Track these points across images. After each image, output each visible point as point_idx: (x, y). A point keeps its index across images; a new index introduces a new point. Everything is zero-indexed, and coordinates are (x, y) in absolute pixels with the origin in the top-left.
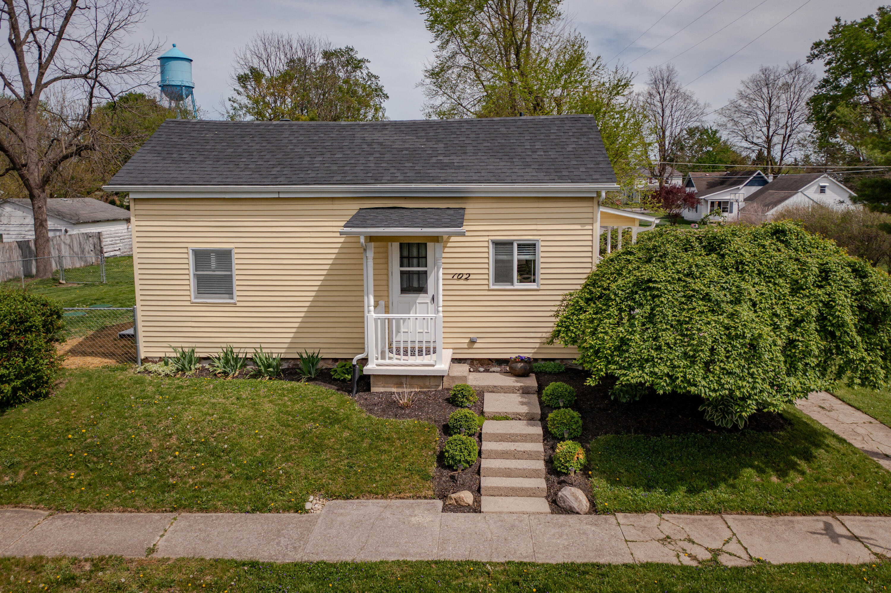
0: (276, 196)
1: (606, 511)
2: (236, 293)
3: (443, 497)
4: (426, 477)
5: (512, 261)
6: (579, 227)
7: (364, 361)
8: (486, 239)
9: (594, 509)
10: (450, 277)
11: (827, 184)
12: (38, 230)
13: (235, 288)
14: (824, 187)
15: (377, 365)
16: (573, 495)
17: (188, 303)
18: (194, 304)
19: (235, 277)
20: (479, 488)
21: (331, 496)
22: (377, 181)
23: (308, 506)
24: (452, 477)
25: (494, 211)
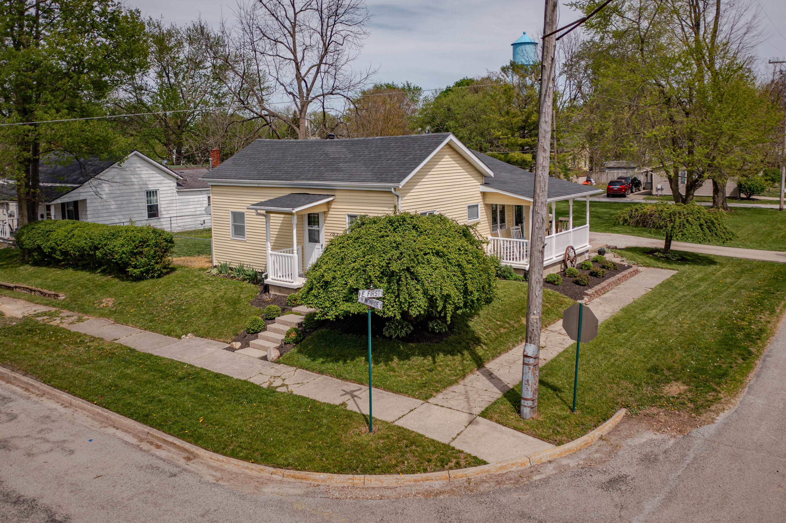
0: (257, 185)
1: (278, 362)
2: (246, 236)
4: (235, 334)
6: (387, 209)
7: (266, 277)
8: (344, 213)
10: (329, 234)
13: (246, 233)
15: (273, 279)
17: (229, 239)
18: (232, 240)
19: (246, 227)
20: (249, 343)
22: (297, 178)
23: (183, 336)
24: (245, 336)
25: (348, 197)
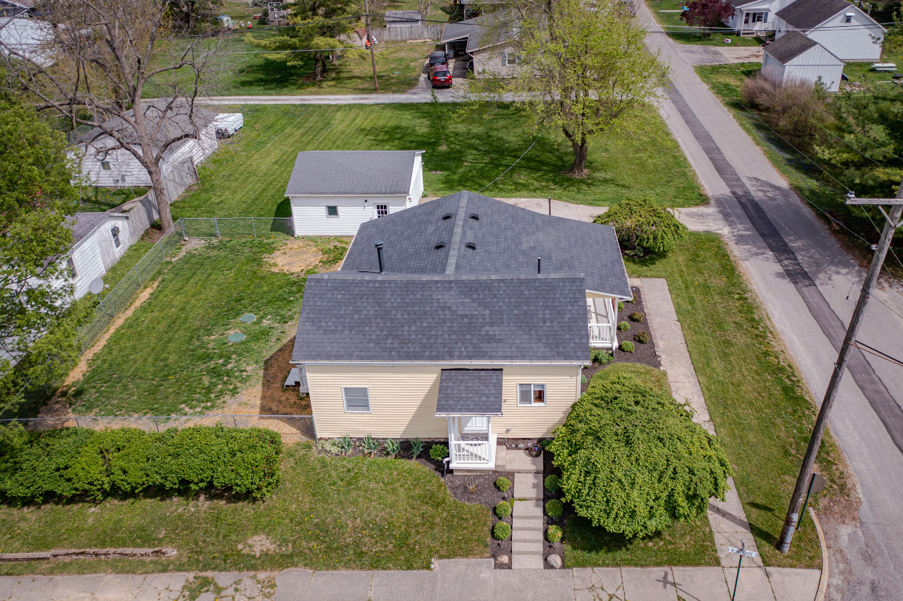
1: (569, 567)
2: (371, 408)
3: (494, 556)
4: (486, 546)
5: (530, 391)
6: (568, 378)
8: (515, 383)
9: (564, 566)
11: (853, 14)
12: (159, 198)
14: (850, 17)
15: (457, 463)
16: (554, 560)
17: (342, 413)
18: (348, 413)
19: (370, 401)
20: (511, 551)
21: (441, 557)
23: (432, 566)
24: (499, 544)
25: (519, 370)
